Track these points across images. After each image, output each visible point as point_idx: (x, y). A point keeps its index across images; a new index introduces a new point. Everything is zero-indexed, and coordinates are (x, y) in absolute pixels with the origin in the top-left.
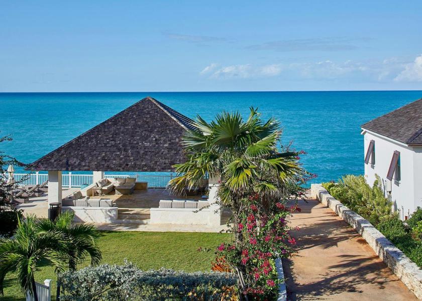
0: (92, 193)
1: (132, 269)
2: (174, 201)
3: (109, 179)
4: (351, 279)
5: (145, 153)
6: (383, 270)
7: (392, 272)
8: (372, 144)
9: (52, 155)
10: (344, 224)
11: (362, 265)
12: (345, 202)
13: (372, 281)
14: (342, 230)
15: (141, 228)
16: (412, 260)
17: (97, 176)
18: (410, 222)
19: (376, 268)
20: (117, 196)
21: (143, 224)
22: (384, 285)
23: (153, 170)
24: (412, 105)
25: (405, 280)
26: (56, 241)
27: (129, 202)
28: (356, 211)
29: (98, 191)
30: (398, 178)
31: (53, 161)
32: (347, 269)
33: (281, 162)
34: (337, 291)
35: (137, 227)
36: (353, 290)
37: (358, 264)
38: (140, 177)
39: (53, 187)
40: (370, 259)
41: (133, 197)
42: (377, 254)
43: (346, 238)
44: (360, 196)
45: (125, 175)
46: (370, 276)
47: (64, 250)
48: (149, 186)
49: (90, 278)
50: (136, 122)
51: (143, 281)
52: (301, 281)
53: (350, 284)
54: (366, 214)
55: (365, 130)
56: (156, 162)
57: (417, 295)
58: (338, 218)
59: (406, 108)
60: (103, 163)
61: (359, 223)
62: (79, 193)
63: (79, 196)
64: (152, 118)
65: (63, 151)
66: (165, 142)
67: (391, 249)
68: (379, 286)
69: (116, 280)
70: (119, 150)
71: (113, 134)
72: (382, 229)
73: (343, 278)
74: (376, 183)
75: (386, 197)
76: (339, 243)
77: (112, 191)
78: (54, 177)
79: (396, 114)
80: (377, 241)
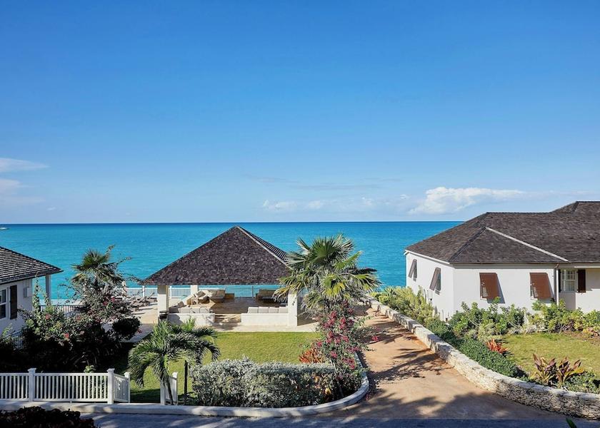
0: (190, 303)
1: (248, 363)
2: (260, 307)
3: (204, 291)
4: (413, 367)
5: (237, 270)
6: (437, 360)
7: (444, 361)
8: (415, 262)
9: (160, 272)
10: (395, 324)
11: (419, 356)
12: (394, 307)
13: (429, 369)
14: (396, 329)
15: (235, 330)
16: (462, 352)
17: (194, 289)
18: (451, 322)
19: (430, 358)
20: (212, 304)
21: (236, 326)
22: (440, 372)
23: (244, 283)
24: (447, 232)
25: (458, 368)
26: (185, 341)
27: (223, 309)
28: (405, 314)
29: (197, 301)
30: (439, 288)
31: (161, 277)
32: (408, 359)
33: (367, 277)
34: (405, 377)
35: (232, 329)
36: (417, 376)
37: (415, 356)
38: (229, 289)
39: (161, 298)
40: (424, 351)
41: (225, 305)
42: (429, 347)
43: (401, 335)
44: (408, 303)
45: (216, 288)
46: (427, 365)
47: (193, 349)
48: (235, 296)
49: (217, 371)
50: (228, 246)
51: (262, 372)
52: (375, 369)
53: (413, 371)
54: (415, 316)
55: (407, 251)
56: (246, 277)
57: (469, 379)
58: (388, 320)
59: (442, 234)
60: (203, 278)
61: (410, 324)
62: (182, 303)
63: (181, 305)
64: (241, 242)
65: (169, 270)
66: (252, 261)
67: (442, 343)
68: (436, 372)
69: (239, 371)
70: (216, 268)
71: (210, 256)
72: (430, 328)
73: (406, 367)
74: (420, 292)
75: (427, 303)
76: (395, 340)
77: (207, 300)
78: (163, 290)
79: (434, 239)
80: (429, 337)
